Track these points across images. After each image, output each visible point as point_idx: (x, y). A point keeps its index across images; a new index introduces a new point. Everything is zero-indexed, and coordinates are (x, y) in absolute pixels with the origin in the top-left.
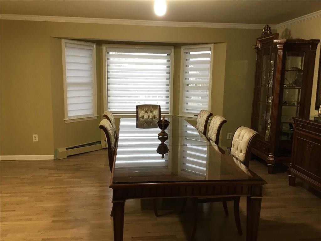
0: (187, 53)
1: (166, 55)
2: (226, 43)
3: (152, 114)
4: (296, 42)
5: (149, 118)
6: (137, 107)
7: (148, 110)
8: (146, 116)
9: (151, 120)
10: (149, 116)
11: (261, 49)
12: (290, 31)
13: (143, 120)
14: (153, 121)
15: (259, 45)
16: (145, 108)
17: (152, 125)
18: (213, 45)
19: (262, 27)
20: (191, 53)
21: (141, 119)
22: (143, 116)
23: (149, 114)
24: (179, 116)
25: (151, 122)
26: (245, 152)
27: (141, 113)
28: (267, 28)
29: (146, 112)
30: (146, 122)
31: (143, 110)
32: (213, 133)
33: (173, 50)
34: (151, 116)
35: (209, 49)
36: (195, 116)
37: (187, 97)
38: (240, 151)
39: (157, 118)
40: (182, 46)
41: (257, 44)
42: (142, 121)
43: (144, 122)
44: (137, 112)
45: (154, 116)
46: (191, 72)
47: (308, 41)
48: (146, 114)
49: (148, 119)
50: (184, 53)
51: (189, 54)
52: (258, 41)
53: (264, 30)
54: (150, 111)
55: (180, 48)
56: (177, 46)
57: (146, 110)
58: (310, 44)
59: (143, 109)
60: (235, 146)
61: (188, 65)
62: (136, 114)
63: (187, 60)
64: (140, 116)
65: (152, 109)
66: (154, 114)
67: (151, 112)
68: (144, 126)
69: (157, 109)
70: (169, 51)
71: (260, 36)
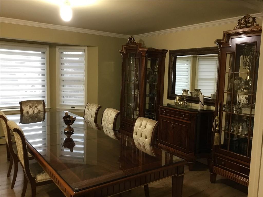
0: (61, 53)
1: (40, 53)
2: (98, 47)
3: (37, 109)
4: (153, 51)
5: (34, 113)
6: (21, 103)
7: (33, 106)
8: (31, 112)
9: (36, 114)
10: (34, 112)
11: (126, 54)
12: (144, 42)
13: (28, 115)
14: (38, 115)
15: (124, 51)
16: (29, 104)
17: (36, 119)
18: (87, 47)
19: (127, 37)
20: (64, 53)
21: (26, 115)
22: (28, 112)
23: (34, 109)
24: (56, 109)
25: (36, 117)
26: (150, 138)
27: (26, 109)
28: (132, 38)
29: (30, 107)
30: (31, 118)
31: (28, 106)
32: (109, 123)
33: (48, 49)
34: (36, 111)
35: (83, 51)
36: (72, 107)
37: (63, 91)
38: (144, 138)
39: (42, 112)
40: (56, 46)
41: (123, 49)
42: (27, 117)
43: (29, 118)
44: (21, 107)
45: (39, 111)
46: (65, 70)
47: (160, 50)
48: (31, 109)
49: (32, 114)
50: (59, 52)
51: (63, 54)
52: (123, 48)
53: (128, 40)
54: (34, 107)
55: (55, 47)
56: (52, 46)
57: (30, 105)
58: (162, 52)
59: (27, 104)
60: (139, 134)
61: (63, 63)
62: (20, 109)
63: (61, 58)
64: (24, 111)
65: (36, 104)
66: (39, 109)
67: (36, 107)
68: (28, 121)
69: (41, 104)
70: (44, 50)
71: (125, 44)
